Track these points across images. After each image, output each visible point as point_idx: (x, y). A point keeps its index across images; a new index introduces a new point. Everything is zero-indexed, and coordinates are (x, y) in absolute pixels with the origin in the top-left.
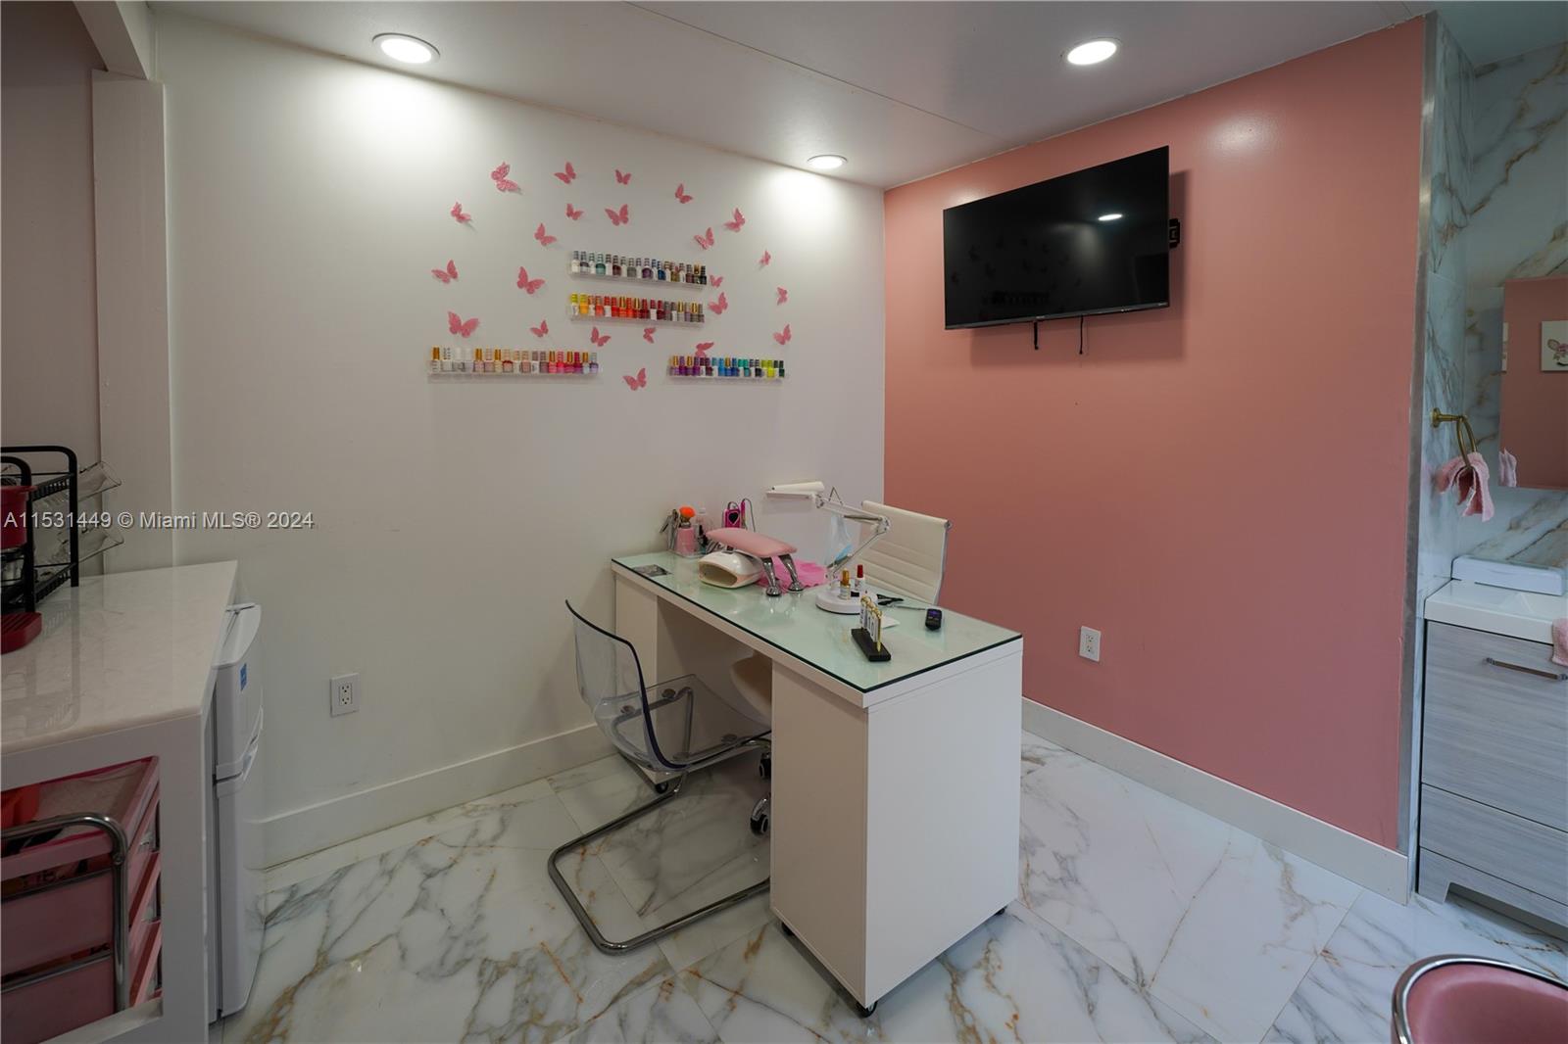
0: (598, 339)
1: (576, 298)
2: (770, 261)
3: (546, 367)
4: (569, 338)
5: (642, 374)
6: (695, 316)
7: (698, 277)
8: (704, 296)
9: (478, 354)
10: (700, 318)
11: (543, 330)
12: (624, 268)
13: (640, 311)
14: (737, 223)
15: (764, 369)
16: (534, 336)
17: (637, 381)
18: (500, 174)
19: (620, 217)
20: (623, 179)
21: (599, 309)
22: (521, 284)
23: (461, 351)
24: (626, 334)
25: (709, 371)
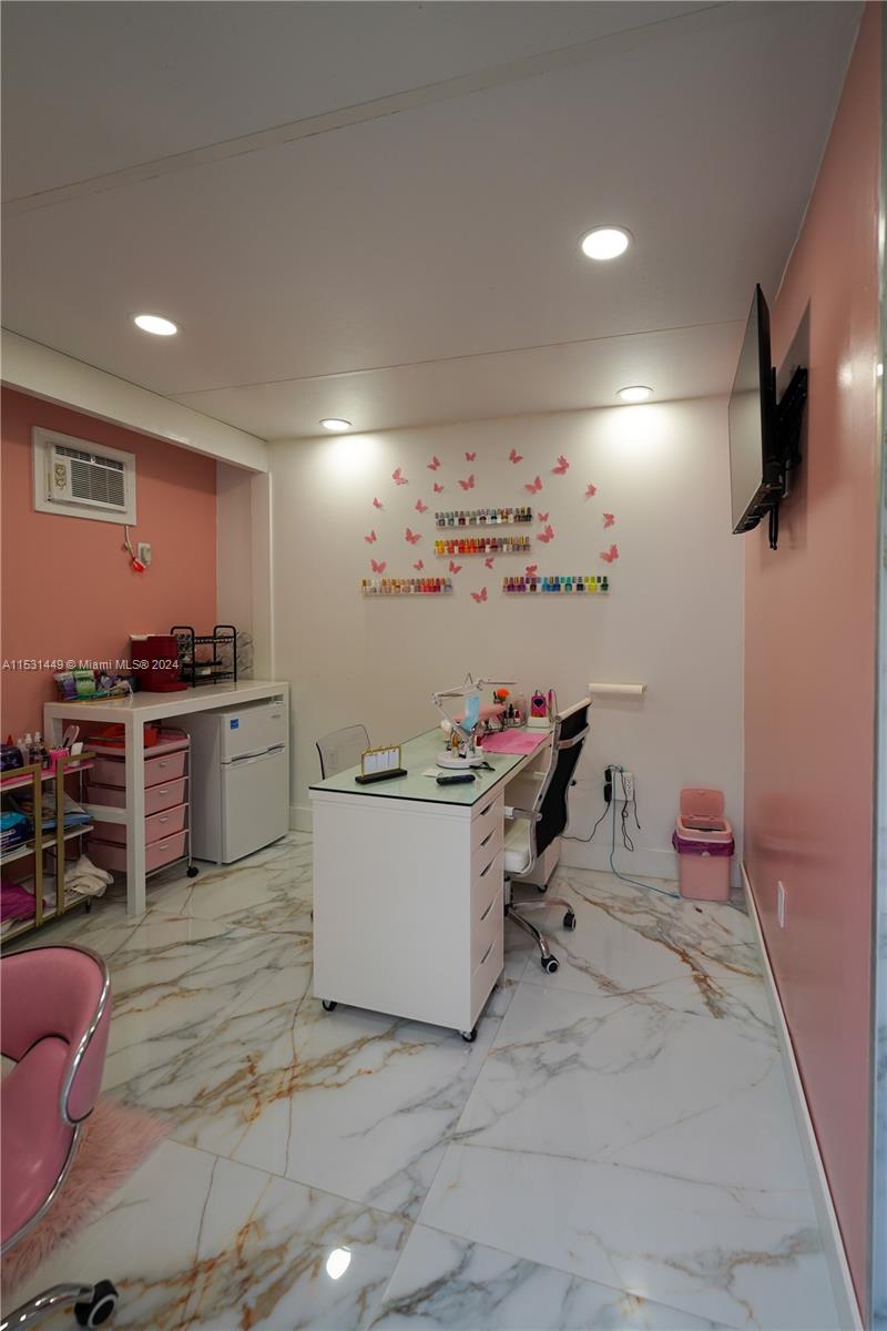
0: (452, 568)
1: (437, 544)
2: (596, 493)
3: (418, 589)
4: (436, 569)
5: (484, 592)
6: (522, 547)
7: (525, 517)
8: (532, 531)
9: (384, 583)
10: (526, 547)
11: (420, 566)
12: (467, 519)
13: (479, 547)
14: (562, 468)
15: (586, 584)
16: (415, 570)
17: (481, 597)
18: (396, 475)
19: (468, 485)
20: (470, 458)
21: (451, 551)
22: (408, 539)
23: (376, 580)
24: (472, 564)
25: (533, 587)
